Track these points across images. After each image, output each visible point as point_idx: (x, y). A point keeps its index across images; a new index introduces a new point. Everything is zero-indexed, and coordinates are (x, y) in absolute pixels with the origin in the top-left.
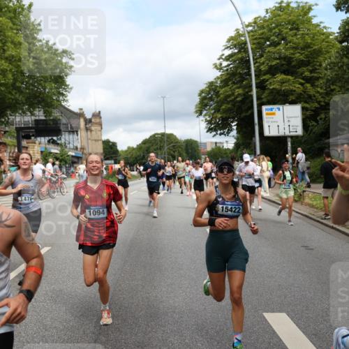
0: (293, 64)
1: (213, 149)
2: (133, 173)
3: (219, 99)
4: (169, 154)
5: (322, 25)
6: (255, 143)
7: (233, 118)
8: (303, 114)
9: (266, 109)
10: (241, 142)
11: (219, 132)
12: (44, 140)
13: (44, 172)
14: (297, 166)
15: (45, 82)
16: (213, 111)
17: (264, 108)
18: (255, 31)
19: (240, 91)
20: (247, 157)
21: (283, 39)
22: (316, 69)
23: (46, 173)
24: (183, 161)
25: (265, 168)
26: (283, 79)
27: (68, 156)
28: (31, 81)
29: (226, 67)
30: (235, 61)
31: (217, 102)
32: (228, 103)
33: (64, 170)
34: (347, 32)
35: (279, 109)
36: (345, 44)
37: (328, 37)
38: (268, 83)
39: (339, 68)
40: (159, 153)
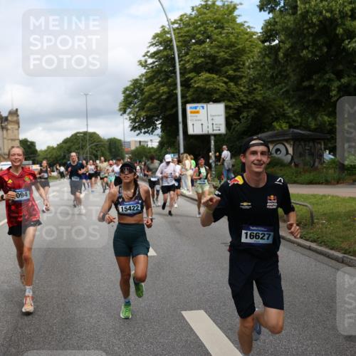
0: (218, 62)
1: (137, 148)
2: (53, 173)
3: (144, 96)
4: (91, 153)
5: (246, 25)
6: (179, 142)
7: (158, 116)
8: (226, 112)
10: (165, 140)
11: (143, 131)
16: (137, 109)
17: (188, 106)
18: (181, 29)
19: (165, 89)
20: (168, 157)
21: (209, 37)
22: (240, 68)
24: (105, 161)
25: (188, 167)
26: (206, 78)
29: (151, 64)
30: (160, 59)
31: (142, 100)
32: (153, 101)
34: (269, 32)
35: (203, 107)
36: (267, 44)
37: (252, 36)
38: (192, 81)
39: (262, 67)
40: (81, 152)
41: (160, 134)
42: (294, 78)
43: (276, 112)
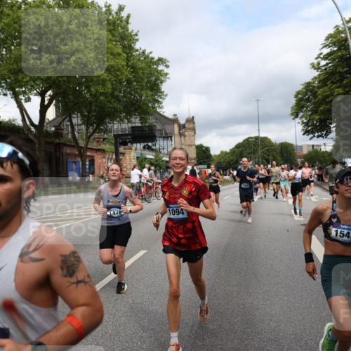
1: (309, 152)
2: (225, 177)
3: (316, 100)
4: (263, 158)
7: (332, 119)
12: (139, 146)
13: (140, 176)
15: (142, 90)
16: (310, 113)
19: (340, 91)
23: (143, 178)
27: (163, 161)
28: (128, 90)
29: (324, 66)
30: (334, 60)
31: (315, 103)
32: (327, 103)
33: (158, 175)
40: (253, 156)
41: (335, 137)
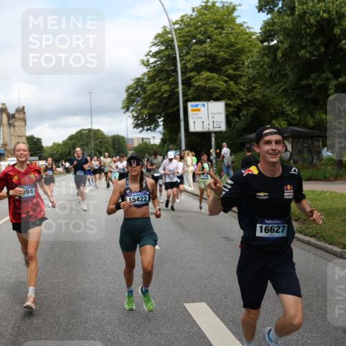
0: (218, 61)
1: (140, 145)
2: (58, 169)
3: (146, 95)
4: (96, 150)
5: (245, 25)
6: (180, 138)
7: (160, 114)
8: (226, 111)
9: (192, 106)
10: (167, 137)
11: (146, 128)
14: (223, 161)
16: (140, 107)
17: (190, 104)
18: (182, 29)
19: (167, 88)
21: (209, 37)
22: (239, 67)
24: (109, 157)
25: (189, 163)
26: (207, 77)
29: (153, 63)
30: (162, 58)
31: (144, 98)
32: (155, 99)
34: (268, 32)
35: (204, 106)
36: (266, 44)
37: (250, 37)
38: (193, 80)
39: (261, 66)
40: (86, 149)
41: (162, 131)
42: (292, 77)
43: (275, 110)
